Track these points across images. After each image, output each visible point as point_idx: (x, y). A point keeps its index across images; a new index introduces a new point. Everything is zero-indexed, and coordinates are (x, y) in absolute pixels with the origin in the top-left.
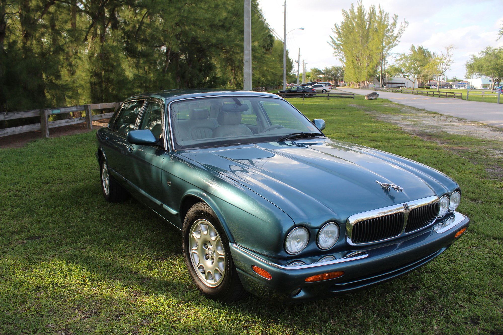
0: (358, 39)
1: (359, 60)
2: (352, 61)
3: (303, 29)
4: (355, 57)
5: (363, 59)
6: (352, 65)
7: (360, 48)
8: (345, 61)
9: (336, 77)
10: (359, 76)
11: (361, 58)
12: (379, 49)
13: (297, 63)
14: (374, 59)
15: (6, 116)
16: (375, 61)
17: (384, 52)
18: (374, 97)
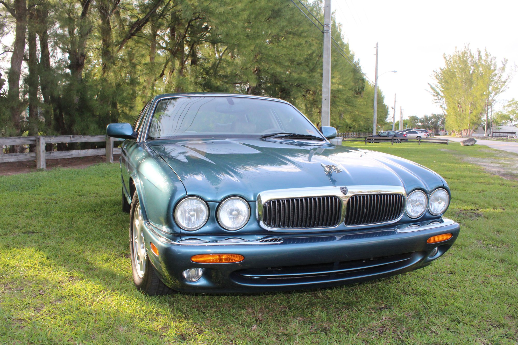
0: (460, 84)
1: (461, 106)
2: (454, 108)
3: (395, 72)
4: (457, 104)
5: (466, 106)
6: (454, 113)
7: (463, 94)
8: (446, 108)
9: (436, 125)
10: (461, 124)
11: (463, 105)
12: (485, 95)
13: (393, 109)
14: (478, 105)
15: (73, 139)
16: (480, 108)
17: (490, 99)
18: (471, 143)
